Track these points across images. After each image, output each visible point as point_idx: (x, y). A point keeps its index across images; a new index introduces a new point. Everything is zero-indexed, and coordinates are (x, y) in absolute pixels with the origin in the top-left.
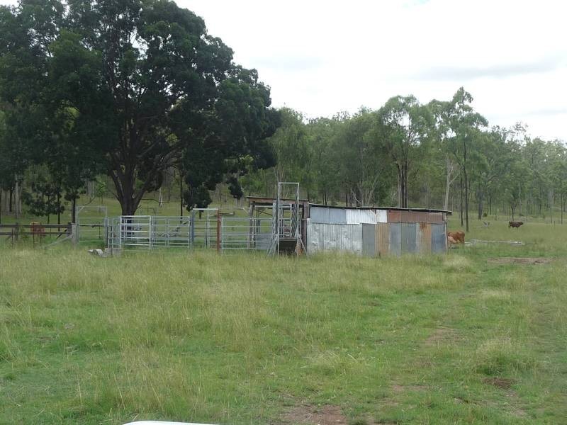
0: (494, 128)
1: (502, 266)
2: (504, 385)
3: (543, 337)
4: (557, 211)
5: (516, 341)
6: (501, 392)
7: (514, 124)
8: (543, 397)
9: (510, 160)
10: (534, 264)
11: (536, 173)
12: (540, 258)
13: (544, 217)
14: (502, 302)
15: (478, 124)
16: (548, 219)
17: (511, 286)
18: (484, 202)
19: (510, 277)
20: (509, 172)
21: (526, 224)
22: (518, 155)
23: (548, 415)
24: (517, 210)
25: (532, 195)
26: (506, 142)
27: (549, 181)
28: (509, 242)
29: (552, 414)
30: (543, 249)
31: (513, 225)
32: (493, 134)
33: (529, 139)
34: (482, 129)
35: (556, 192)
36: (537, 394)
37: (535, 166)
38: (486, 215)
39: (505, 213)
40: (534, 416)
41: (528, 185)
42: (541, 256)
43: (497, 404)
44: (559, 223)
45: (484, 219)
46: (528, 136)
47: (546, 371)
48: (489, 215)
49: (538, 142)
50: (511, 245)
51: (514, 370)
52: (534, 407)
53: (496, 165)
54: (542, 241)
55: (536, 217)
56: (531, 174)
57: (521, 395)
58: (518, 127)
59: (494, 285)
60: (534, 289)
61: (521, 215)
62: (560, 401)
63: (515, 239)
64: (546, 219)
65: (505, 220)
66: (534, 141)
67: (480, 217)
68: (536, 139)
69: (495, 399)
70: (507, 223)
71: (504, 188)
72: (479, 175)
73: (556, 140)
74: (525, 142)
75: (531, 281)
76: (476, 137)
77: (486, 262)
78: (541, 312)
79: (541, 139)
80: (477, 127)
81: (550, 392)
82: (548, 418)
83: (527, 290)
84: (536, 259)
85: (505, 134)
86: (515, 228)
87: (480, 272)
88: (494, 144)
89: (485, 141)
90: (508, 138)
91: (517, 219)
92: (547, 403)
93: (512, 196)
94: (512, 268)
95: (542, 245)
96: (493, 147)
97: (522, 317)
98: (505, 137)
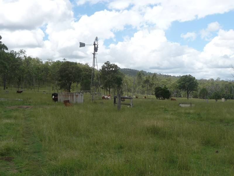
0: (11, 51)
1: (12, 110)
2: (9, 160)
3: (27, 138)
4: (36, 87)
5: (15, 141)
6: (8, 163)
7: (20, 50)
8: (25, 163)
9: (18, 65)
10: (26, 108)
11: (28, 71)
12: (29, 106)
13: (31, 89)
14: (11, 124)
15: (4, 49)
16: (33, 90)
17: (16, 118)
18: (6, 82)
19: (15, 114)
20: (17, 70)
21: (24, 92)
22: (21, 63)
23: (27, 170)
24: (20, 86)
25: (27, 80)
26: (16, 57)
27: (34, 74)
28: (17, 99)
29: (28, 170)
30: (30, 102)
31: (18, 92)
32: (11, 54)
33: (26, 57)
34: (6, 51)
35: (36, 79)
36: (23, 162)
37: (28, 68)
38: (7, 88)
39: (15, 87)
40: (21, 172)
41: (25, 75)
42: (29, 105)
43: (5, 168)
44: (37, 91)
45: (6, 90)
46: (25, 56)
47: (27, 152)
48: (8, 88)
49: (30, 58)
50: (17, 100)
51: (13, 153)
52: (21, 168)
53: (12, 67)
54: (30, 99)
55: (28, 89)
56: (26, 71)
57: (16, 163)
58: (21, 52)
59: (9, 117)
60: (25, 118)
61: (22, 88)
62: (32, 164)
63: (19, 98)
64: (32, 90)
65: (15, 90)
66: (28, 57)
67: (4, 89)
68: (29, 57)
69: (5, 166)
70: (16, 91)
71: (15, 77)
72: (4, 70)
73: (37, 58)
74: (24, 58)
75: (24, 115)
76: (3, 54)
77: (6, 108)
78: (27, 128)
79: (31, 57)
80: (3, 50)
81: (28, 161)
82: (27, 172)
83: (22, 119)
84: (27, 106)
85: (16, 54)
86: (19, 93)
87: (3, 112)
88: (11, 58)
89: (7, 56)
90: (17, 56)
91: (20, 90)
92: (26, 166)
93: (18, 80)
94: (17, 110)
95: (30, 101)
96: (11, 59)
97: (18, 131)
98: (16, 55)
